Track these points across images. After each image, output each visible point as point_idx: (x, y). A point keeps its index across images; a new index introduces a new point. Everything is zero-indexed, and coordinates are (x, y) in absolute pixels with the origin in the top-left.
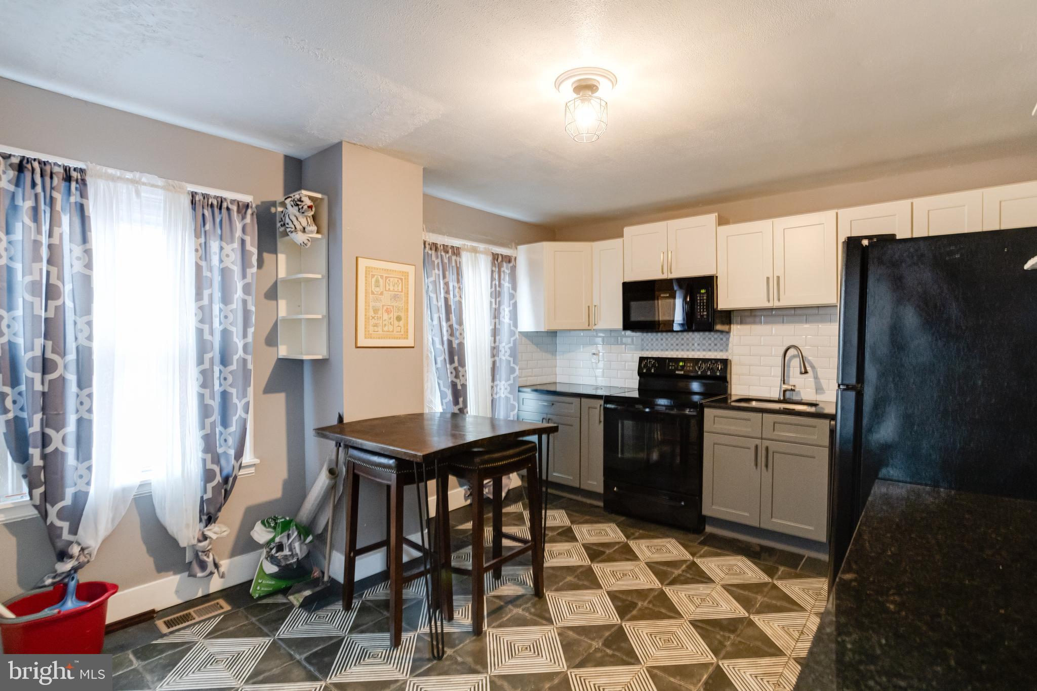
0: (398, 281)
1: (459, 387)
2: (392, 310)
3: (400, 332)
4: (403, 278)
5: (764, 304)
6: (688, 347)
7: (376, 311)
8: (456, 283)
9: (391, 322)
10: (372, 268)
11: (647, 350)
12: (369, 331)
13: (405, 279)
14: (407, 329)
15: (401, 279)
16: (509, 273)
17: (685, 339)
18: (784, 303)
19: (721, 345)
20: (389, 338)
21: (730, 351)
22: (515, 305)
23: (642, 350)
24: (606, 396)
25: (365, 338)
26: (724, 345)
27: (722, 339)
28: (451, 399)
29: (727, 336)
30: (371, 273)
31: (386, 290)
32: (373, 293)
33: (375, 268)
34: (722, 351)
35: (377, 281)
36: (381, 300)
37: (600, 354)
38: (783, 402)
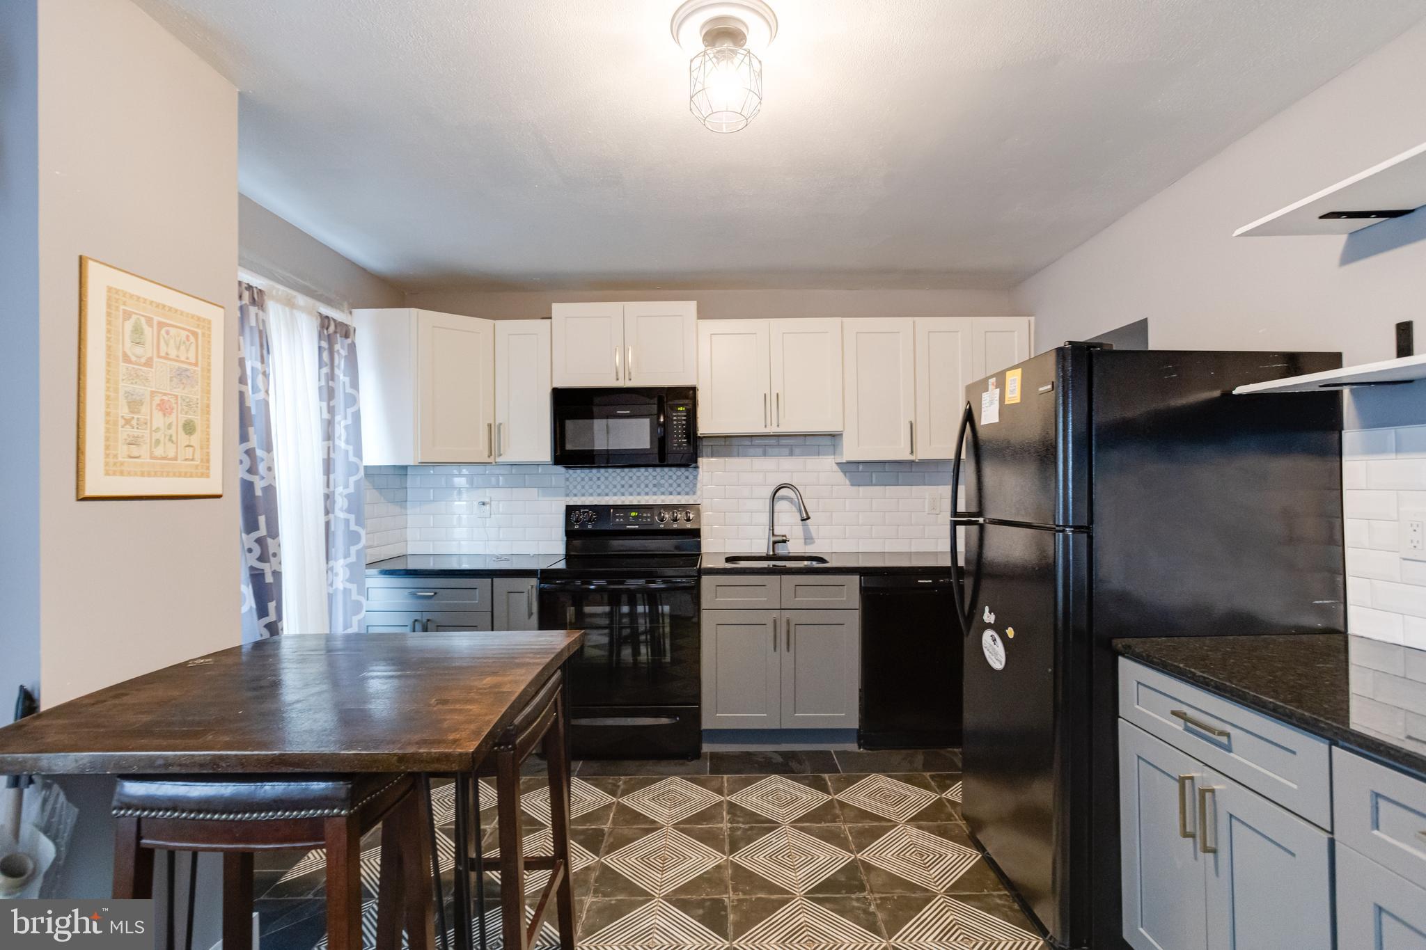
0: (188, 336)
1: (269, 579)
2: (175, 406)
3: (193, 460)
4: (199, 331)
5: (759, 429)
6: (638, 490)
7: (134, 404)
8: (260, 364)
9: (171, 436)
10: (125, 294)
11: (575, 495)
12: (116, 456)
13: (203, 334)
14: (208, 454)
15: (195, 334)
16: (346, 356)
17: (635, 478)
18: (783, 429)
19: (687, 485)
20: (168, 476)
21: (699, 493)
22: (357, 417)
23: (567, 495)
24: (543, 571)
25: (107, 474)
26: (691, 485)
27: (687, 478)
28: (254, 606)
29: (695, 473)
30: (122, 307)
31: (159, 357)
32: (127, 359)
33: (131, 296)
34: (687, 494)
35: (137, 330)
36: (147, 379)
37: (492, 503)
38: (774, 557)
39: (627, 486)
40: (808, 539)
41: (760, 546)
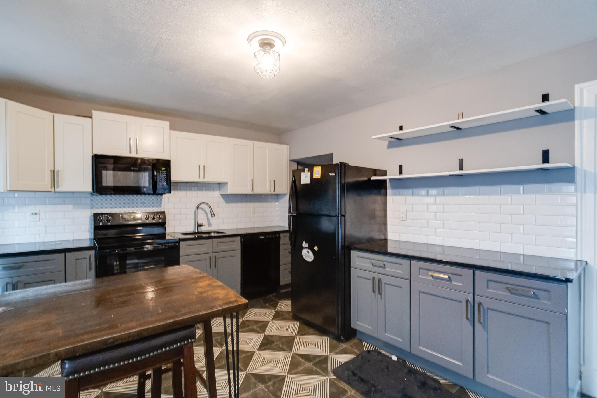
5: (196, 180)
11: (97, 208)
17: (131, 200)
18: (207, 180)
19: (157, 203)
21: (164, 207)
23: (92, 208)
26: (159, 203)
27: (157, 199)
29: (161, 197)
34: (157, 207)
37: (41, 213)
38: (198, 233)
39: (126, 203)
40: (210, 225)
41: (191, 229)
